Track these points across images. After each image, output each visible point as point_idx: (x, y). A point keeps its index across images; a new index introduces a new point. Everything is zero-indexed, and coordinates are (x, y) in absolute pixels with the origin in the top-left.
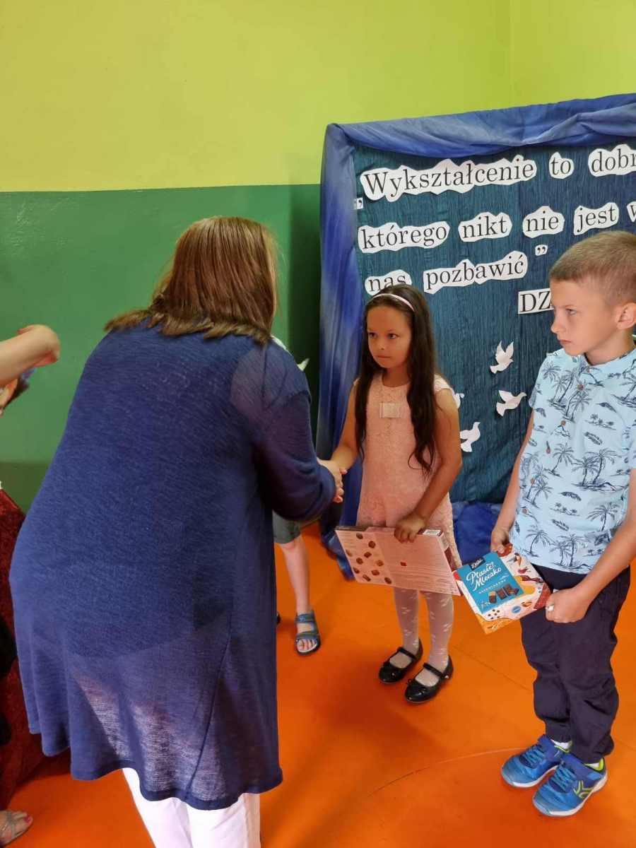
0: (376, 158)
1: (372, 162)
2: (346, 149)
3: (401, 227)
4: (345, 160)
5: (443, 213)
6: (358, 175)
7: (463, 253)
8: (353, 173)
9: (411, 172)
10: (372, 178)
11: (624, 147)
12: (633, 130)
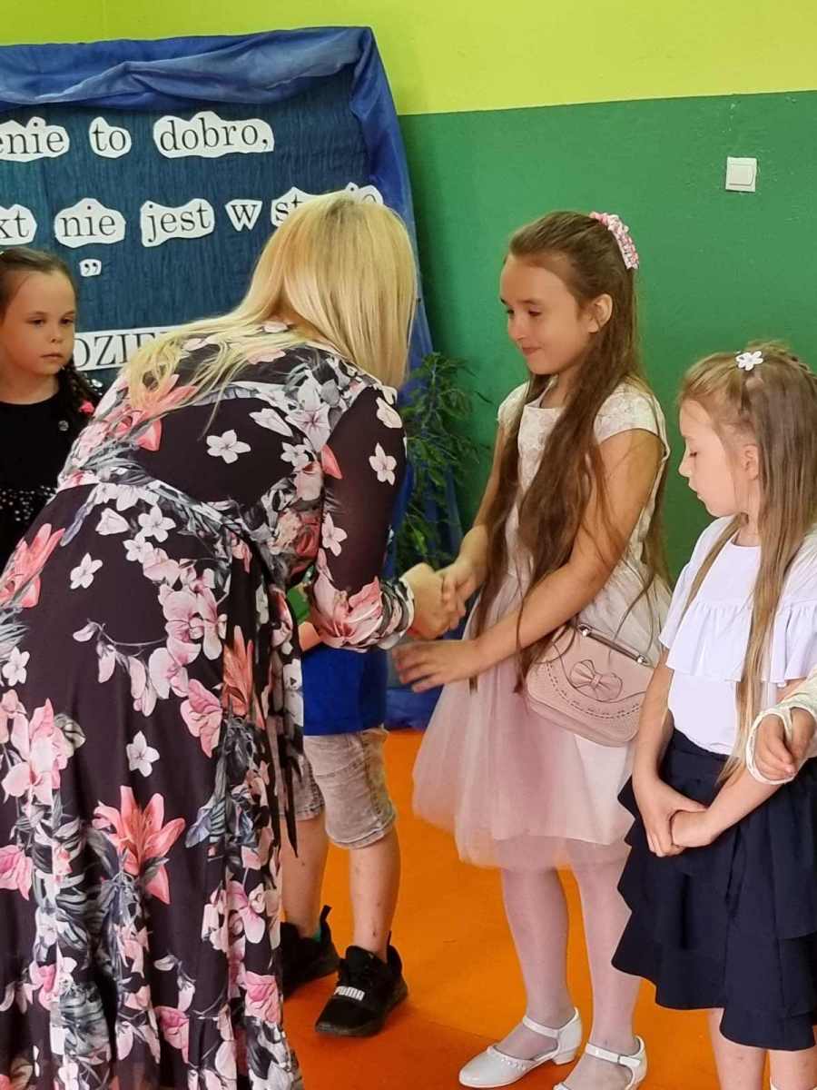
11: (211, 118)
12: (218, 91)
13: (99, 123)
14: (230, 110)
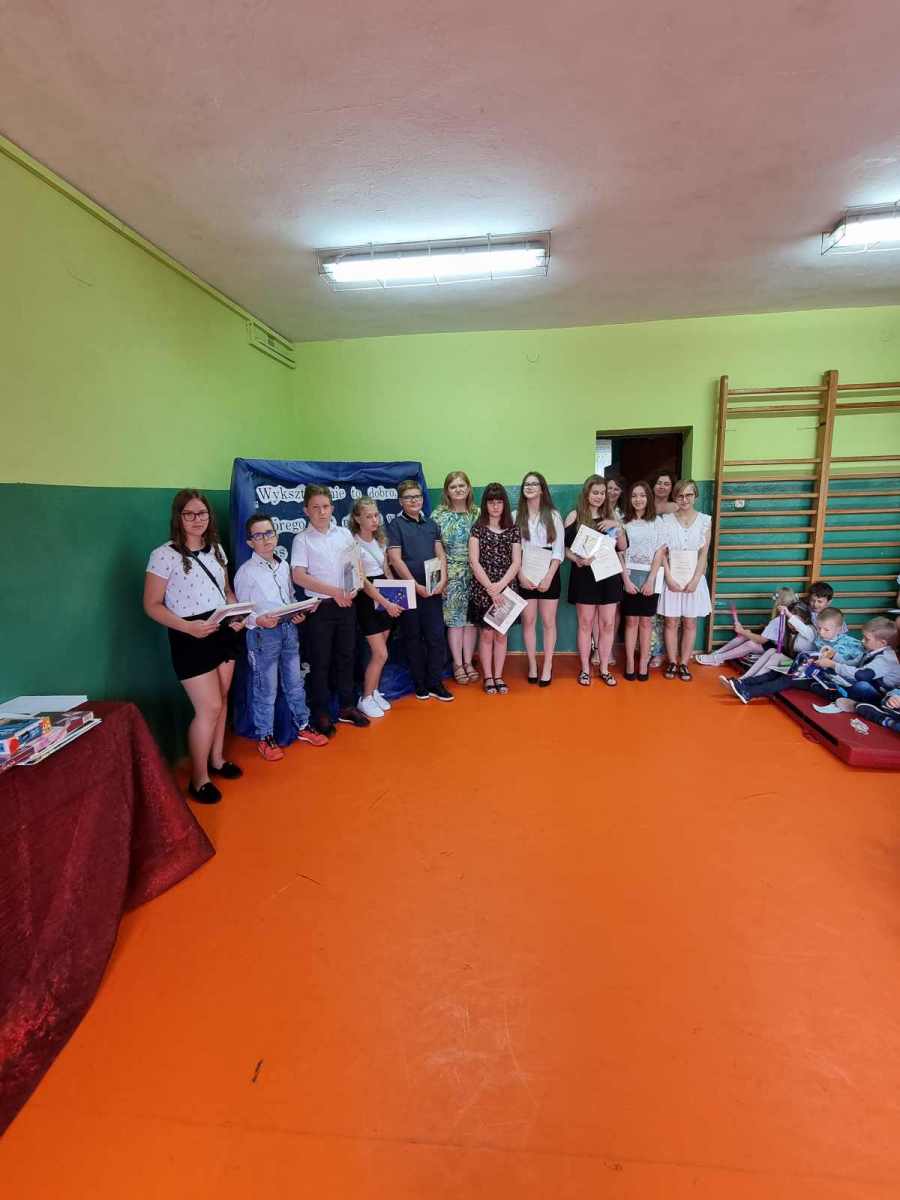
0: (265, 479)
1: (262, 482)
2: (249, 474)
3: (280, 519)
6: (255, 488)
8: (252, 486)
9: (284, 489)
10: (262, 490)
11: (382, 487)
12: (385, 479)
13: (353, 488)
14: (387, 485)
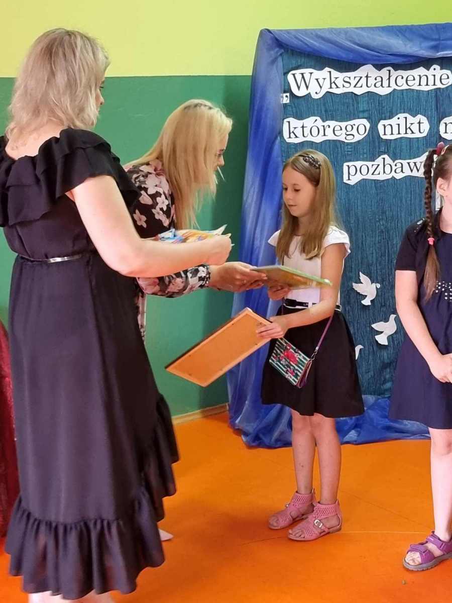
0: (303, 60)
1: (299, 64)
2: (277, 51)
3: (323, 121)
4: (274, 61)
5: (364, 111)
6: (286, 74)
7: (382, 149)
9: (335, 73)
10: (299, 77)
